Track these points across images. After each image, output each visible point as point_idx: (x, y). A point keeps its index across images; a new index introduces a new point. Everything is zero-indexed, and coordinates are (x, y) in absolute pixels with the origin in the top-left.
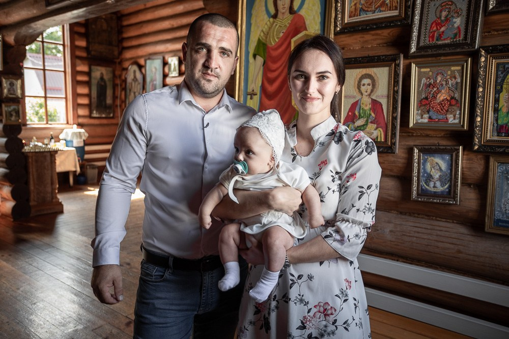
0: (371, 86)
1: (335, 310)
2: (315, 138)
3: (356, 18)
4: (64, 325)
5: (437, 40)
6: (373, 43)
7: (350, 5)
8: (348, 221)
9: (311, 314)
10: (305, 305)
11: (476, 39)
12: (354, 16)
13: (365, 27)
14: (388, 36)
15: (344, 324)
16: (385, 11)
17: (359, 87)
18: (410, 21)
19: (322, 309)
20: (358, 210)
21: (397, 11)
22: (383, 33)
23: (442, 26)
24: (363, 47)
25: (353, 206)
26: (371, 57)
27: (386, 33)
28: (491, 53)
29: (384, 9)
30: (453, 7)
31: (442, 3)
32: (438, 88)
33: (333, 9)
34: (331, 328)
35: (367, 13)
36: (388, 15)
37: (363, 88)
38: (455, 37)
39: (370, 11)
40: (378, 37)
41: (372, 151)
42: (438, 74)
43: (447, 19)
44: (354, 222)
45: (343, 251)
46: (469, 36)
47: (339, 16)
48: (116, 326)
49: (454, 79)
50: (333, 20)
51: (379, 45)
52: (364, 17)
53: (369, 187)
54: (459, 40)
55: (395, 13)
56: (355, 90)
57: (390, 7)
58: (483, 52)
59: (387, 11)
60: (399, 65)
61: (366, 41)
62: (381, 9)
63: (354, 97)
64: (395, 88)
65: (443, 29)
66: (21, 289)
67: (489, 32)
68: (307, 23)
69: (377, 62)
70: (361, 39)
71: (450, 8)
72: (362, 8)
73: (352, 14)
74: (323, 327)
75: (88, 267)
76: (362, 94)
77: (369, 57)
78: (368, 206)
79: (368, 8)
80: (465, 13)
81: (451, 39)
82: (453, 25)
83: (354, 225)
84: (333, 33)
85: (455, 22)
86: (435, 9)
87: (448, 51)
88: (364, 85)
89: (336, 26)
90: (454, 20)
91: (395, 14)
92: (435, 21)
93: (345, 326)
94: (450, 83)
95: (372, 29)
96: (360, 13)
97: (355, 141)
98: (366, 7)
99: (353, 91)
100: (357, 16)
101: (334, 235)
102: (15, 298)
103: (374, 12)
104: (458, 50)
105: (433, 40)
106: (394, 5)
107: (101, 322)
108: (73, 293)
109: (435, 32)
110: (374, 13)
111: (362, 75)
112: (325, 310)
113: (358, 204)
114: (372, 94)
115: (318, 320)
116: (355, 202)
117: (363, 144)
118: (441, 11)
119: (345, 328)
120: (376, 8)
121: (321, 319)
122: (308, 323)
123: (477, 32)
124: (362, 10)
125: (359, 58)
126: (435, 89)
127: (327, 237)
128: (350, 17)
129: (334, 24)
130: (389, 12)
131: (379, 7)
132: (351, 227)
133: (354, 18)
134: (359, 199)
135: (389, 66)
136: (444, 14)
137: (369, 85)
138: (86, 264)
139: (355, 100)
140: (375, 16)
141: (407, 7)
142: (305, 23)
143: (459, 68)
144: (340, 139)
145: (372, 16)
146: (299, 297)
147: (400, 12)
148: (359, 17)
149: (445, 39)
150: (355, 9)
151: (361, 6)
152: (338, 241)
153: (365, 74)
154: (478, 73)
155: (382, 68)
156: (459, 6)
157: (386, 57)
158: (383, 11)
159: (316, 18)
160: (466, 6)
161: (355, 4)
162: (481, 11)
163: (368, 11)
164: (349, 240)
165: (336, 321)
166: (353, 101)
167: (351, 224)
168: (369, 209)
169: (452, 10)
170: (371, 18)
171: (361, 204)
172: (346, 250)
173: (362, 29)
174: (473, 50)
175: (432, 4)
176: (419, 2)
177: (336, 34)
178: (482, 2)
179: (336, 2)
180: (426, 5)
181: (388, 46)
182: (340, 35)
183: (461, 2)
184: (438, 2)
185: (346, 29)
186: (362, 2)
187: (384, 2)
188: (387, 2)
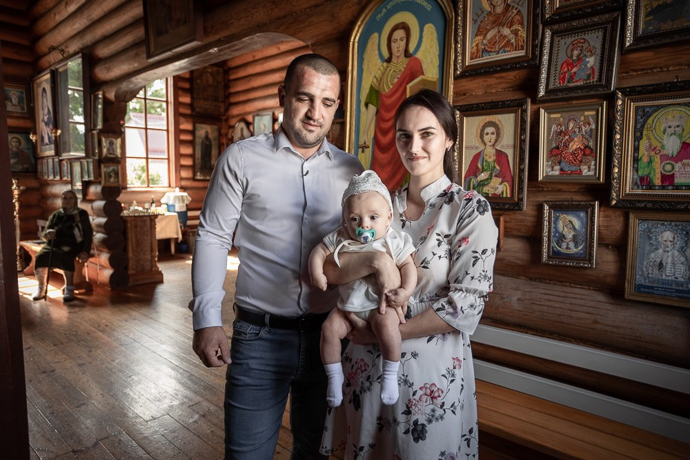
0: (495, 135)
1: (442, 392)
2: (425, 199)
3: (478, 59)
4: (159, 401)
5: (568, 82)
6: (497, 87)
7: (471, 45)
8: (461, 290)
9: (417, 397)
10: (409, 387)
12: (476, 58)
13: (488, 70)
14: (514, 79)
15: (451, 407)
16: (510, 51)
17: (482, 137)
18: (538, 62)
19: (428, 392)
20: (473, 278)
21: (524, 51)
22: (508, 76)
23: (574, 67)
24: (487, 92)
25: (467, 274)
26: (495, 102)
27: (511, 75)
28: (629, 95)
29: (509, 49)
30: (585, 45)
31: (574, 41)
32: (570, 136)
33: (453, 50)
34: (439, 412)
35: (490, 54)
36: (513, 56)
37: (486, 138)
38: (589, 78)
39: (494, 52)
40: (503, 80)
41: (485, 210)
42: (569, 120)
43: (579, 59)
44: (468, 291)
45: (458, 325)
46: (604, 77)
47: (460, 58)
48: (215, 403)
49: (588, 126)
50: (452, 63)
51: (504, 89)
53: (484, 252)
54: (593, 82)
55: (522, 53)
57: (516, 47)
58: (620, 95)
59: (513, 51)
60: (525, 111)
61: (490, 86)
62: (506, 49)
63: (476, 148)
64: (522, 137)
65: (575, 70)
66: (117, 361)
67: (627, 73)
68: (424, 67)
69: (502, 108)
70: (484, 84)
71: (582, 46)
73: (474, 56)
74: (430, 411)
75: (187, 341)
76: (485, 144)
77: (492, 102)
78: (483, 274)
79: (492, 48)
80: (599, 51)
81: (584, 80)
82: (586, 66)
83: (468, 294)
84: (452, 77)
85: (588, 62)
87: (580, 93)
88: (487, 134)
89: (455, 69)
90: (587, 59)
91: (522, 54)
92: (566, 61)
93: (452, 409)
94: (583, 130)
95: (496, 72)
96: (482, 55)
97: (466, 200)
98: (489, 48)
99: (476, 142)
100: (479, 57)
101: (446, 307)
102: (110, 370)
104: (592, 93)
105: (564, 82)
106: (520, 44)
107: (198, 399)
108: (170, 367)
109: (565, 73)
110: (498, 54)
111: (486, 123)
112: (432, 392)
113: (472, 271)
114: (497, 144)
115: (425, 404)
116: (468, 269)
117: (474, 203)
118: (572, 50)
119: (453, 411)
120: (500, 49)
121: (428, 403)
122: (413, 407)
124: (484, 51)
125: (481, 104)
126: (567, 137)
127: (439, 310)
128: (471, 59)
129: (454, 67)
131: (503, 47)
132: (465, 296)
133: (475, 60)
134: (473, 265)
135: (515, 112)
136: (576, 53)
137: (493, 133)
138: (185, 337)
139: (477, 152)
141: (534, 46)
142: (421, 67)
143: (594, 113)
144: (451, 200)
146: (403, 378)
147: (526, 52)
148: (481, 59)
149: (577, 81)
150: (477, 49)
151: (483, 47)
152: (452, 314)
153: (489, 122)
154: (614, 117)
155: (507, 115)
157: (511, 103)
158: (508, 51)
159: (434, 62)
160: (601, 43)
161: (477, 45)
162: (616, 49)
163: (491, 52)
164: (463, 312)
165: (443, 403)
166: (475, 152)
167: (465, 293)
168: (485, 276)
169: (584, 48)
170: (495, 59)
171: (476, 271)
172: (461, 323)
173: (485, 72)
174: (609, 92)
175: (562, 42)
176: (547, 40)
177: (456, 78)
178: (618, 39)
179: (456, 42)
180: (556, 43)
181: (514, 90)
182: (461, 79)
183: (595, 39)
184: (569, 40)
185: (467, 72)
186: (485, 42)
187: (509, 41)
188: (513, 41)
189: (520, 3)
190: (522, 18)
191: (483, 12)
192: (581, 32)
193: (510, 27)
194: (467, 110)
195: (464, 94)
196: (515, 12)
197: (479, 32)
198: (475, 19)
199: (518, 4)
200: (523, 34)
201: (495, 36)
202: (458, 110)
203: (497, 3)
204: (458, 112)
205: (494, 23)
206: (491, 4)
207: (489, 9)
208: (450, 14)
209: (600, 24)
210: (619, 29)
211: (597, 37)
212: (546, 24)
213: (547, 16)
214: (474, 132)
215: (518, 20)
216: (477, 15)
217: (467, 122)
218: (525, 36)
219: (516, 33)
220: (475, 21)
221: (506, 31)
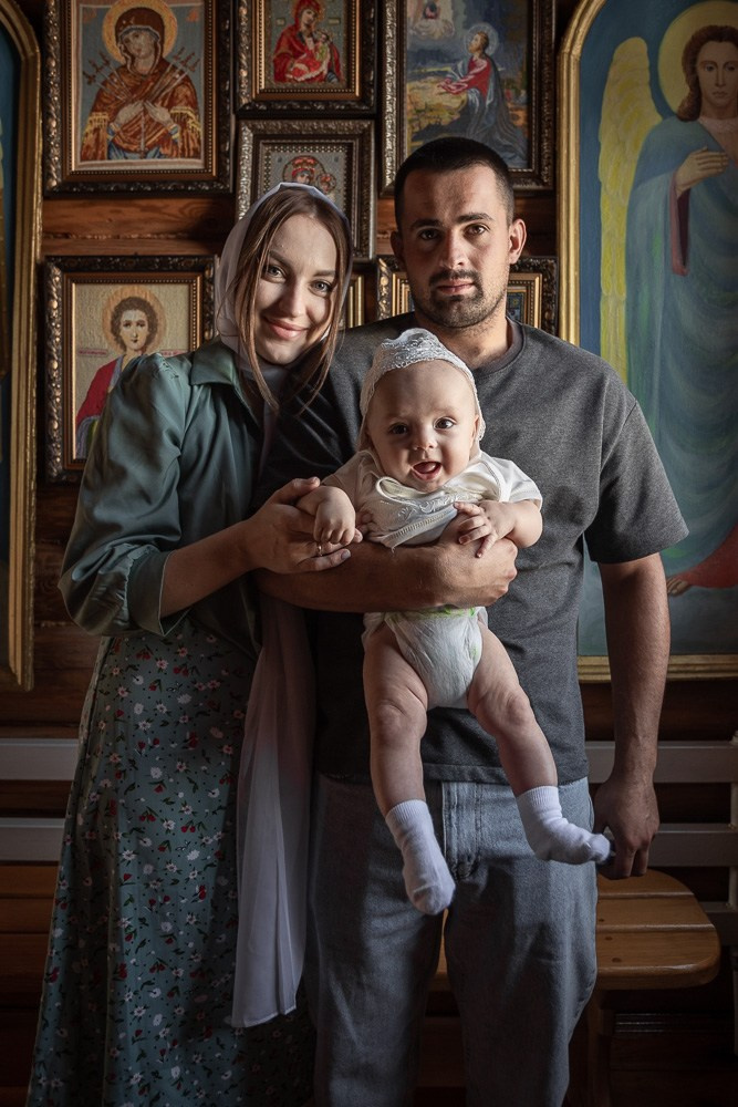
0: (146, 328)
3: (99, 162)
6: (143, 228)
7: (83, 129)
11: (368, 239)
12: (95, 158)
13: (124, 186)
14: (181, 216)
16: (171, 156)
17: (115, 330)
18: (230, 185)
22: (167, 206)
24: (118, 237)
26: (140, 257)
27: (175, 207)
29: (168, 151)
30: (317, 170)
31: (295, 159)
33: (38, 132)
35: (128, 155)
36: (178, 167)
37: (126, 332)
39: (135, 151)
40: (156, 215)
50: (38, 159)
51: (158, 234)
52: (122, 164)
55: (196, 164)
56: (107, 337)
57: (183, 149)
58: (384, 267)
59: (177, 157)
60: (212, 281)
61: (126, 223)
62: (162, 151)
63: (104, 353)
64: (206, 334)
67: (384, 233)
69: (160, 270)
70: (112, 216)
71: (312, 171)
72: (113, 141)
73: (90, 153)
76: (124, 347)
77: (135, 256)
79: (130, 143)
80: (341, 185)
84: (40, 191)
86: (281, 169)
88: (128, 324)
89: (46, 176)
91: (195, 167)
95: (141, 194)
96: (109, 154)
98: (124, 142)
99: (102, 340)
100: (102, 159)
103: (145, 155)
106: (191, 146)
110: (145, 157)
111: (123, 301)
114: (150, 346)
118: (295, 175)
120: (150, 148)
123: (368, 226)
124: (113, 145)
125: (115, 257)
128: (84, 158)
129: (43, 170)
130: (180, 159)
131: (154, 145)
133: (93, 162)
135: (190, 283)
136: (300, 180)
137: (140, 324)
139: (106, 361)
140: (146, 164)
141: (222, 155)
145: (139, 164)
147: (206, 164)
148: (107, 161)
150: (97, 140)
151: (111, 137)
153: (130, 299)
154: (377, 306)
155: (172, 287)
156: (329, 170)
157: (180, 261)
158: (166, 156)
160: (343, 172)
161: (96, 130)
162: (372, 186)
163: (129, 151)
169: (316, 175)
170: (138, 168)
173: (118, 191)
174: (365, 259)
175: (275, 156)
176: (247, 147)
177: (48, 195)
178: (372, 168)
179: (46, 116)
180: (262, 157)
181: (178, 238)
182: (60, 199)
183: (332, 161)
184: (288, 155)
185: (76, 185)
186: (114, 127)
187: (167, 136)
188: (176, 136)
189: (190, 64)
190: (194, 93)
191: (107, 63)
192: (309, 145)
193: (169, 107)
194: (78, 269)
195: (66, 236)
196: (179, 78)
197: (98, 104)
198: (90, 74)
199: (184, 63)
200: (196, 125)
201: (137, 119)
202: (58, 266)
203: (139, 50)
204: (57, 272)
205: (134, 90)
206: (126, 50)
207: (122, 61)
208: (28, 49)
209: (341, 137)
210: (373, 151)
211: (337, 160)
212: (245, 115)
213: (244, 101)
214: (98, 317)
215: (186, 97)
216: (94, 65)
217: (77, 295)
218: (201, 130)
219: (182, 121)
220: (90, 79)
221: (161, 114)
